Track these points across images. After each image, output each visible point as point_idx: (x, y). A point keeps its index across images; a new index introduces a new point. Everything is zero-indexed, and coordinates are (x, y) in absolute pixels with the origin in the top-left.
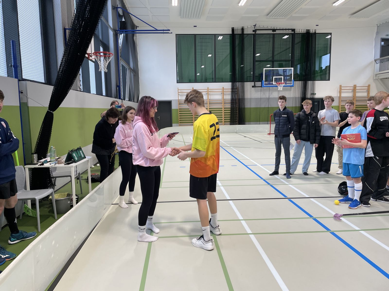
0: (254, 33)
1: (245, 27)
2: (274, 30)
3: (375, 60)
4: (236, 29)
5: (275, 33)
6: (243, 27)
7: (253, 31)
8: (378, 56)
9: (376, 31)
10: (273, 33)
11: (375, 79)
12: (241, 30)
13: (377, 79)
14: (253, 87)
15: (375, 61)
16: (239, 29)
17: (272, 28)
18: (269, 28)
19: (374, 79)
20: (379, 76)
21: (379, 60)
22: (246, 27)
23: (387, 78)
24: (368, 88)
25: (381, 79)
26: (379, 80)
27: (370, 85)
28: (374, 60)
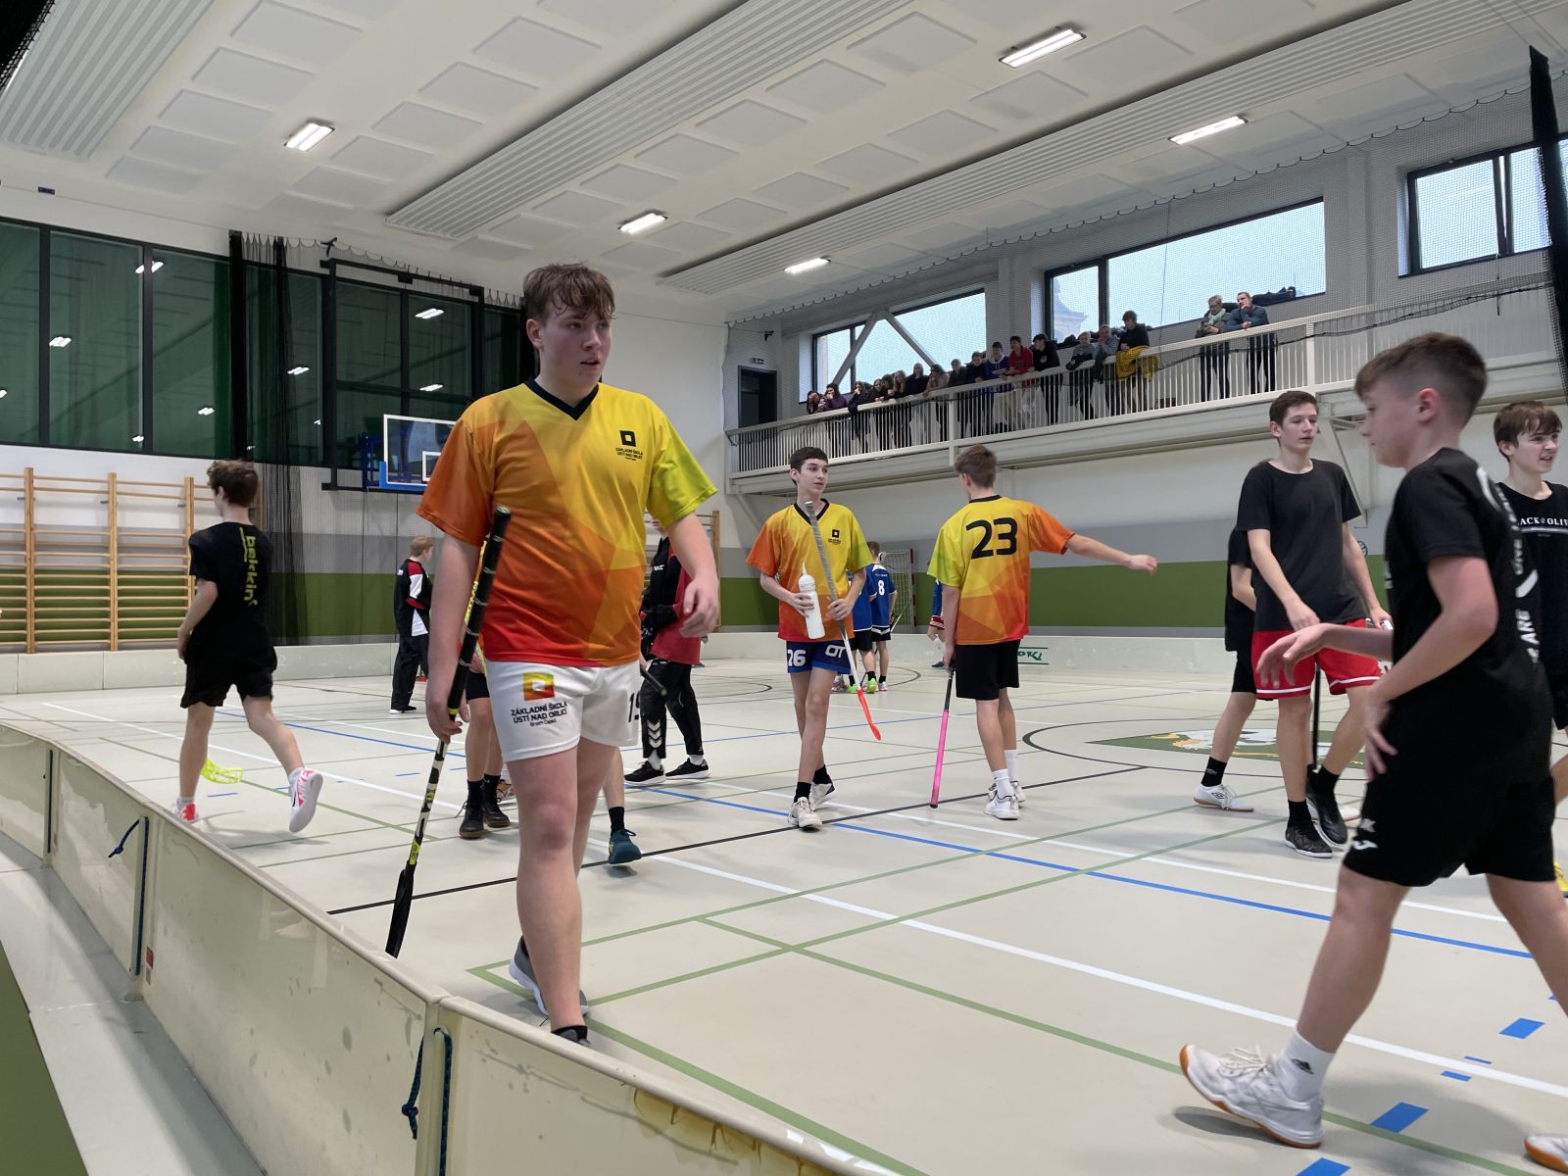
0: (326, 271)
1: (292, 243)
2: (406, 277)
3: (726, 432)
4: (248, 238)
5: (409, 287)
6: (281, 239)
7: (323, 264)
8: (734, 424)
9: (724, 342)
10: (402, 286)
11: (730, 495)
12: (272, 250)
13: (735, 495)
14: (325, 487)
15: (729, 435)
16: (264, 243)
17: (400, 267)
18: (390, 264)
19: (729, 492)
20: (740, 486)
21: (737, 436)
22: (294, 243)
23: (760, 493)
24: (714, 522)
25: (748, 496)
26: (741, 498)
27: (718, 512)
28: (723, 432)
